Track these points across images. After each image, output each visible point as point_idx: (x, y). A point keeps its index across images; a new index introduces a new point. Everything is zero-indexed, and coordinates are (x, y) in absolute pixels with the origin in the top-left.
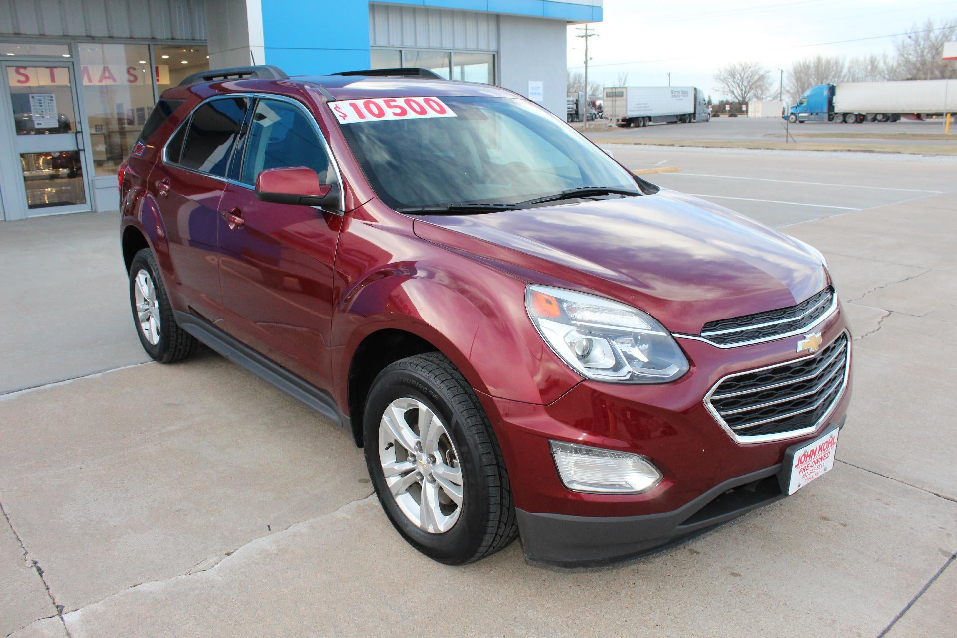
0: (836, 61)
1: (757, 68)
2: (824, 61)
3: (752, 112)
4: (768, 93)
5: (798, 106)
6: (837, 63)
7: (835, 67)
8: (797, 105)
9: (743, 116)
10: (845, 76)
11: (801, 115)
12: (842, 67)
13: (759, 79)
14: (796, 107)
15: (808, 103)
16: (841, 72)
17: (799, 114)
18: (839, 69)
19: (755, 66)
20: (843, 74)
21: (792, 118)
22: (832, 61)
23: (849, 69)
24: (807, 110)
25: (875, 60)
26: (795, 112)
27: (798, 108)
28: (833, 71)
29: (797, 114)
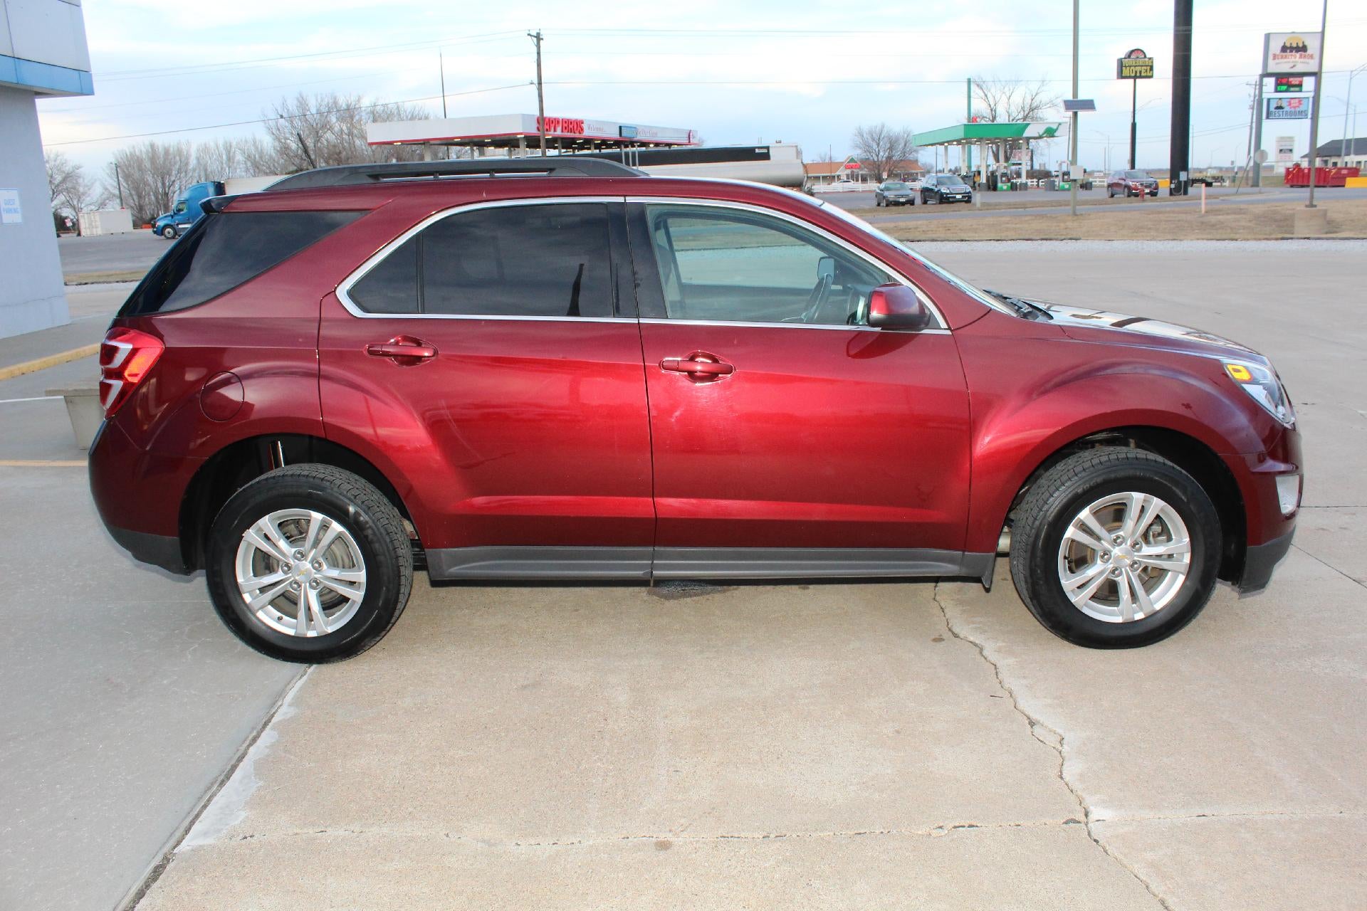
0: (178, 149)
1: (58, 162)
2: (161, 151)
3: (85, 228)
4: (88, 200)
5: (175, 213)
6: (179, 152)
7: (178, 158)
8: (172, 214)
9: (70, 235)
10: (194, 170)
11: (180, 226)
12: (187, 158)
13: (64, 180)
14: (172, 217)
15: (189, 209)
16: (187, 164)
17: (178, 225)
18: (183, 159)
19: (55, 161)
20: (191, 167)
21: (169, 233)
22: (172, 149)
23: (198, 159)
24: (189, 219)
25: (231, 146)
26: (172, 224)
27: (176, 217)
28: (175, 163)
29: (176, 226)
